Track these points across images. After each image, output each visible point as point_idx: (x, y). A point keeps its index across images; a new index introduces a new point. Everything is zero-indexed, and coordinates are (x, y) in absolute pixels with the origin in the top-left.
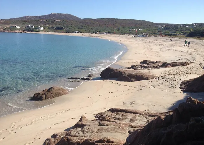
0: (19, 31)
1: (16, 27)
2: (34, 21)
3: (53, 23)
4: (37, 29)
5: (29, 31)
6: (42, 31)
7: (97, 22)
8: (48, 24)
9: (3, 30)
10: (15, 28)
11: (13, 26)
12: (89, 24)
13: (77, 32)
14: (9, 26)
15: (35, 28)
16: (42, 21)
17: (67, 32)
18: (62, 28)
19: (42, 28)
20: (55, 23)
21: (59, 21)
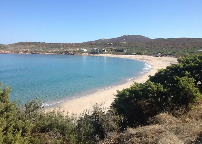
0: (85, 54)
1: (84, 50)
2: (102, 44)
3: (119, 45)
4: (101, 52)
5: (93, 53)
6: (105, 53)
7: (165, 42)
8: (114, 46)
9: (73, 53)
10: (82, 51)
11: (81, 49)
12: (155, 45)
13: (135, 54)
14: (78, 49)
15: (100, 51)
16: (109, 44)
17: (127, 54)
18: (123, 51)
19: (106, 51)
20: (120, 45)
21: (125, 43)
